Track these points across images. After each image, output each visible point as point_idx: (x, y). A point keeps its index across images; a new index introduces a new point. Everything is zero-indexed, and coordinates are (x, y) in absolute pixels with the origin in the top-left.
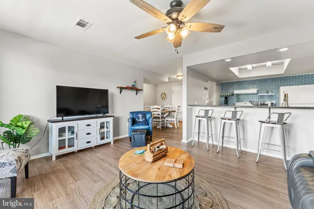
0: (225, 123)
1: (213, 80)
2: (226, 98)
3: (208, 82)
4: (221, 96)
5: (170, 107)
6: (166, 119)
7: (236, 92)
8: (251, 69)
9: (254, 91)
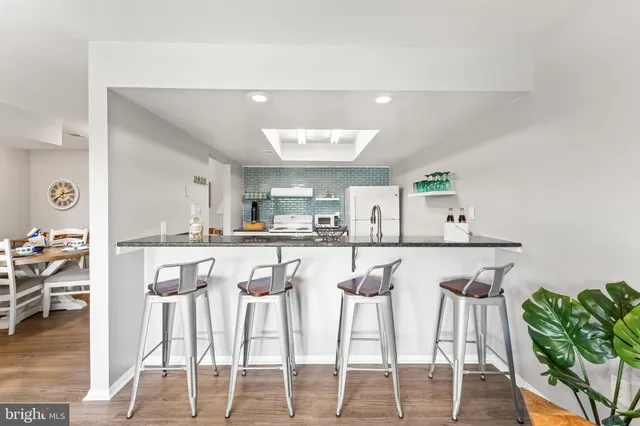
0: (249, 306)
1: (223, 158)
2: (255, 205)
3: (207, 161)
4: (244, 200)
5: (84, 233)
6: (48, 285)
7: (276, 192)
8: (304, 143)
9: (309, 192)
